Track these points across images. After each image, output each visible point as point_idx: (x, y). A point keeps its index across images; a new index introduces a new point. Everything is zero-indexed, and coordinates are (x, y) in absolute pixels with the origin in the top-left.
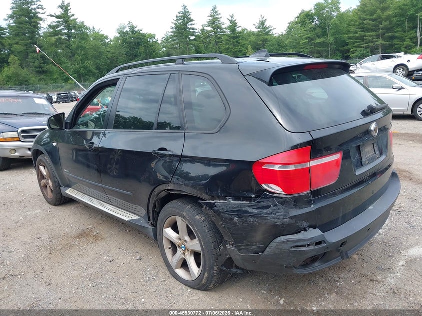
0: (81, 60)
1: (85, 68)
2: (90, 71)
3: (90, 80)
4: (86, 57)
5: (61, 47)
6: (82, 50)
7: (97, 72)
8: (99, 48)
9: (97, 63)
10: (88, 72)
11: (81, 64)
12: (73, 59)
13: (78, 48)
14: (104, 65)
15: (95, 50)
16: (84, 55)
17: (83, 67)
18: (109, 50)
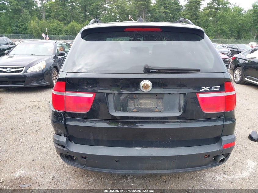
0: (221, 25)
1: (222, 30)
2: (224, 32)
3: (223, 38)
4: (225, 23)
5: (211, 16)
6: (222, 18)
7: (229, 32)
8: (235, 17)
9: (231, 27)
10: (222, 32)
11: (220, 27)
12: (216, 24)
13: (221, 17)
14: (236, 28)
15: (232, 18)
16: (223, 21)
17: (221, 29)
18: (242, 18)
